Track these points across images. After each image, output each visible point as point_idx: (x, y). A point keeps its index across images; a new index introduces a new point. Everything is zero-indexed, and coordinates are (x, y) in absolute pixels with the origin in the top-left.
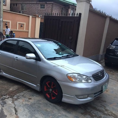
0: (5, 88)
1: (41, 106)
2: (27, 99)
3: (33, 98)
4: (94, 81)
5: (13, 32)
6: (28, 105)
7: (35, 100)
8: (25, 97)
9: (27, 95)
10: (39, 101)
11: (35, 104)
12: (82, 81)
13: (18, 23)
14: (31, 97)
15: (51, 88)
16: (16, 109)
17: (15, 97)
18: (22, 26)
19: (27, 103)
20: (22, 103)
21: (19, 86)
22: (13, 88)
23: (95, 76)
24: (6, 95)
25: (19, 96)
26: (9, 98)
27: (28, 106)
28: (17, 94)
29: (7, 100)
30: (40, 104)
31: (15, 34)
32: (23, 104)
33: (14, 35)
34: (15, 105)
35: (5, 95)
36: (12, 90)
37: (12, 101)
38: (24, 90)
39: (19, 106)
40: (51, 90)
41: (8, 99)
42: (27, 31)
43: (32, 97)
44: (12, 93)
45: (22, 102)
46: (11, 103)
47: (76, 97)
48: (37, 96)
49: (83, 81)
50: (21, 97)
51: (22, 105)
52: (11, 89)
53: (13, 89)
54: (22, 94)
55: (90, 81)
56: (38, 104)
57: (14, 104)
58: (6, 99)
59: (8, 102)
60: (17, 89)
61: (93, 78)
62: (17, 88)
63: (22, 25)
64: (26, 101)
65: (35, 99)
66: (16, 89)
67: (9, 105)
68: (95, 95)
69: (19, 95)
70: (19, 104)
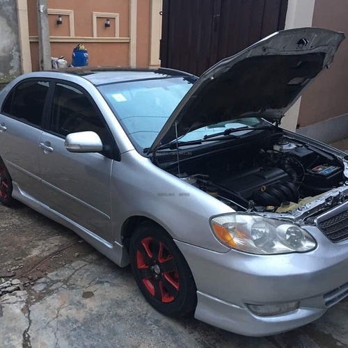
0: (19, 248)
1: (121, 328)
2: (78, 298)
3: (98, 290)
4: (324, 244)
5: (82, 47)
6: (76, 321)
7: (104, 302)
8: (73, 288)
9: (82, 279)
10: (118, 304)
11: (99, 317)
12: (274, 245)
13: (96, 14)
14: (91, 289)
15: (158, 263)
16: (31, 339)
17: (39, 288)
18: (107, 25)
19: (73, 313)
20: (56, 312)
21: (65, 239)
22: (44, 247)
23: (332, 223)
24: (13, 277)
25: (53, 282)
26: (18, 289)
27: (75, 326)
28: (49, 275)
29: (10, 301)
30: (120, 318)
31: (86, 52)
32: (60, 318)
33: (85, 55)
34: (30, 322)
35: (10, 277)
36: (37, 256)
37: (23, 306)
38: (78, 256)
39: (44, 325)
40: (157, 269)
41: (14, 295)
42: (124, 39)
43: (98, 286)
44: (35, 265)
45: (58, 310)
46: (18, 311)
47: (246, 309)
48: (115, 281)
49: (279, 246)
50: (60, 284)
51: (53, 323)
52: (35, 252)
53: (43, 251)
54: (66, 273)
55: (307, 245)
56: (112, 317)
57: (29, 317)
58: (8, 292)
59: (10, 306)
60: (54, 254)
61: (324, 230)
62: (57, 249)
63: (109, 22)
64: (72, 303)
65: (103, 297)
66: (52, 251)
67: (11, 320)
68: (328, 299)
69: (55, 279)
70: (46, 315)
